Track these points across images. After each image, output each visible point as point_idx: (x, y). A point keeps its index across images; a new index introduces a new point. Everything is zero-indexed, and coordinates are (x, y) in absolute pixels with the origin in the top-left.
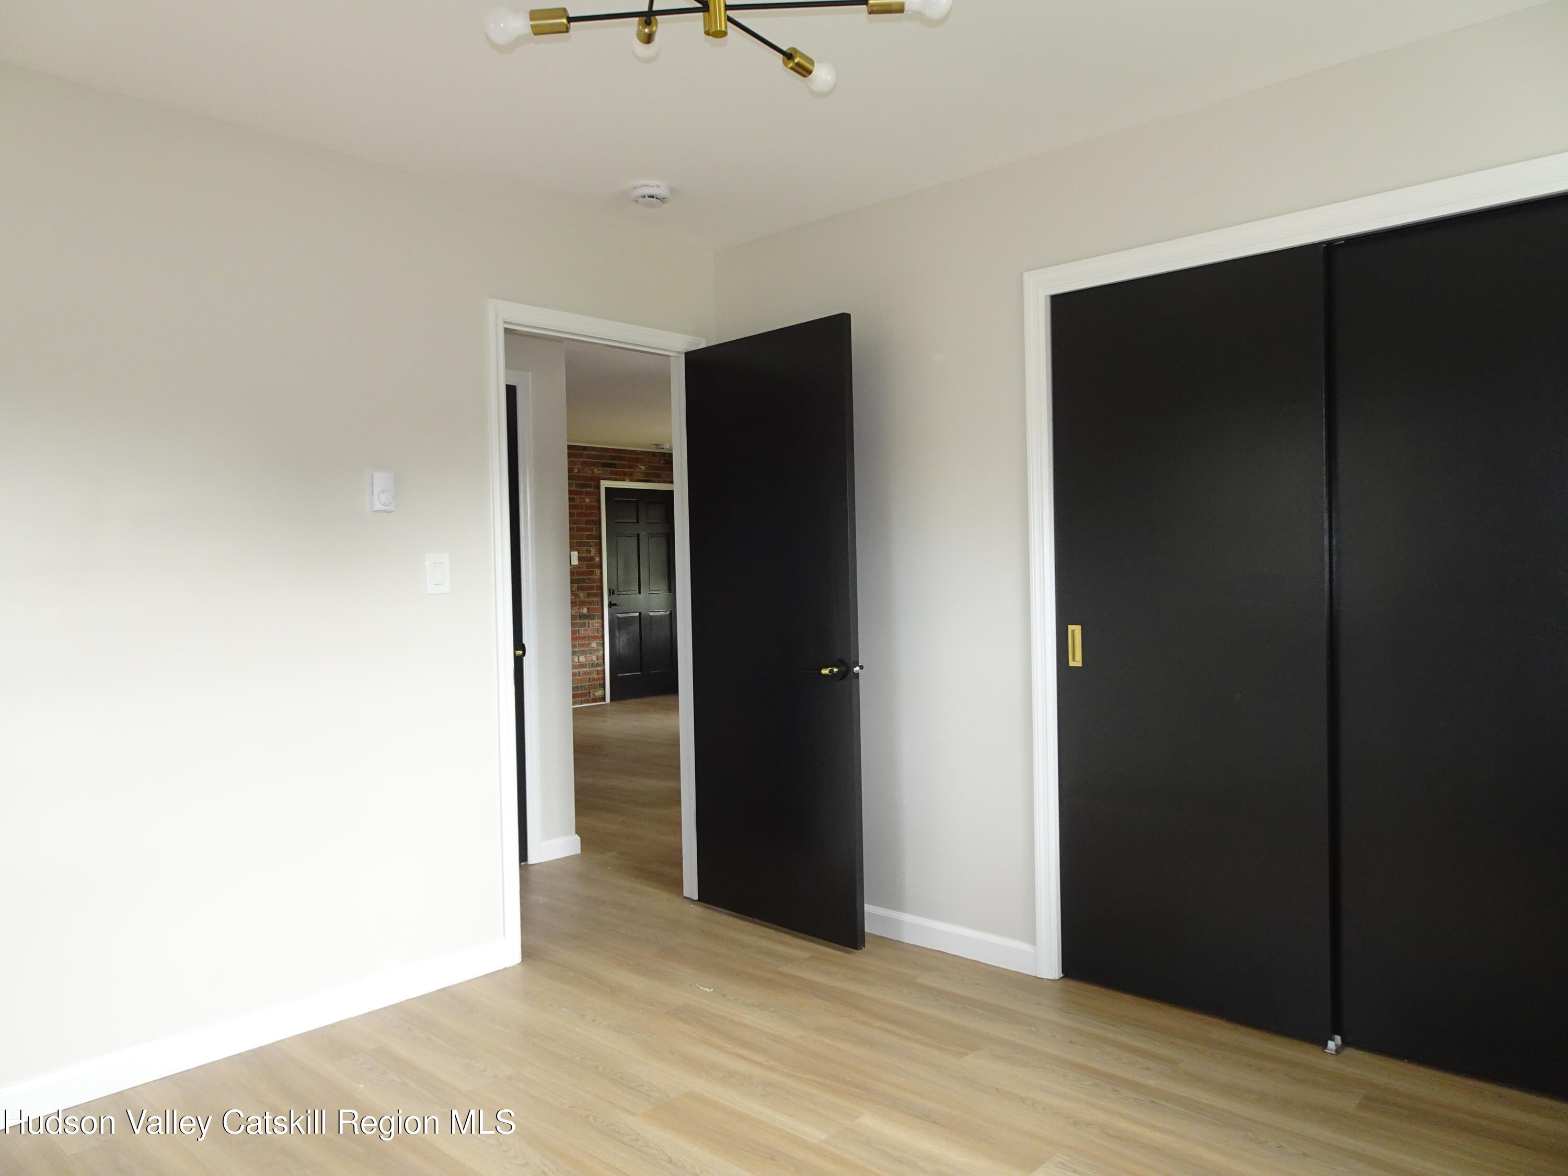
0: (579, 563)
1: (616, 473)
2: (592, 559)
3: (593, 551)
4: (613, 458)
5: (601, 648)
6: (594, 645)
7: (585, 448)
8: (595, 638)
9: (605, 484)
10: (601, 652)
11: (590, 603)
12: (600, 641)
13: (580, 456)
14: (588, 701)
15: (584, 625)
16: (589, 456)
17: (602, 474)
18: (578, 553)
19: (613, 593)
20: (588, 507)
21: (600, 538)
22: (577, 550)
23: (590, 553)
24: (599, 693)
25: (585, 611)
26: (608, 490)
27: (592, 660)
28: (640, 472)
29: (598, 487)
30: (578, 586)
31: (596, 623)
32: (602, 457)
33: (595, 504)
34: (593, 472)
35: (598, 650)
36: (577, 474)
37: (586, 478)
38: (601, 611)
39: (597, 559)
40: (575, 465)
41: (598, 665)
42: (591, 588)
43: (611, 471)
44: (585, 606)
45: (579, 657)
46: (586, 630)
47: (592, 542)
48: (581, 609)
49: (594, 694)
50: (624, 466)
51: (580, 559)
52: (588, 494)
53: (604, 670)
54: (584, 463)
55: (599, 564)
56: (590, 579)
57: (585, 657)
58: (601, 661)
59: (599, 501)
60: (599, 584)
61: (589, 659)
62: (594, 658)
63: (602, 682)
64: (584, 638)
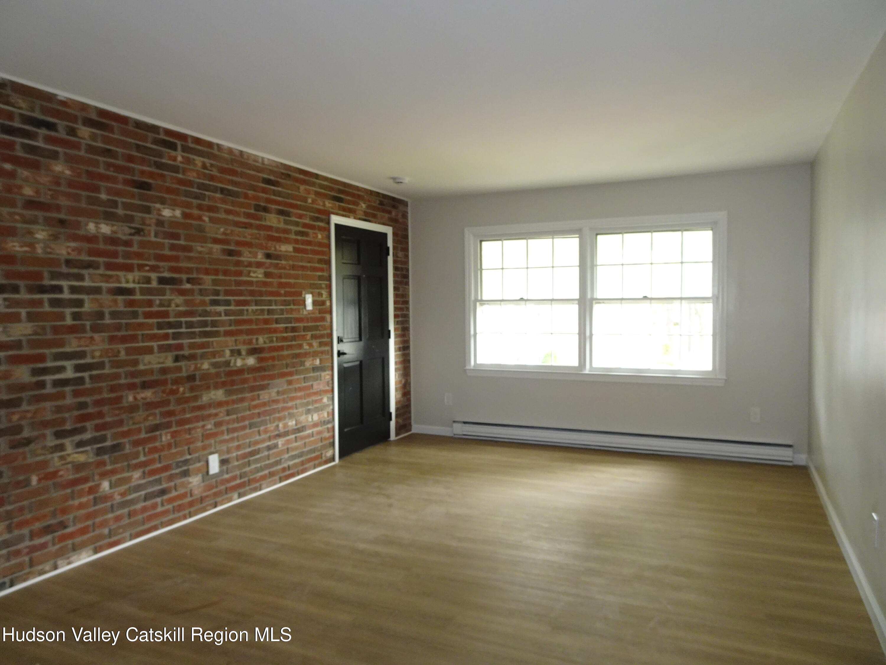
0: (313, 308)
1: (344, 209)
2: (323, 303)
3: (324, 293)
4: (340, 191)
5: (331, 403)
6: (325, 400)
7: (317, 176)
8: (325, 392)
9: (336, 219)
10: (331, 407)
11: (322, 353)
12: (330, 396)
13: (313, 184)
14: (320, 465)
15: (316, 379)
16: (322, 186)
17: (332, 208)
18: (313, 296)
19: (342, 341)
20: (320, 244)
21: (329, 279)
22: (312, 293)
23: (322, 296)
24: (329, 454)
25: (317, 362)
26: (337, 226)
27: (324, 417)
28: (362, 211)
29: (328, 223)
30: (312, 335)
31: (326, 375)
32: (331, 189)
33: (325, 241)
34: (324, 205)
35: (328, 405)
36: (311, 205)
37: (319, 211)
38: (330, 361)
39: (328, 303)
40: (309, 193)
41: (329, 422)
42: (322, 336)
43: (339, 206)
44: (317, 356)
45: (312, 416)
46: (319, 384)
47: (324, 284)
48: (315, 361)
49: (325, 456)
50: (349, 202)
51: (314, 303)
52: (320, 229)
53: (333, 428)
54: (317, 194)
55: (330, 309)
56: (322, 326)
57: (318, 414)
58: (331, 417)
59: (329, 237)
60: (329, 331)
61: (321, 416)
62: (326, 415)
63: (331, 440)
64: (316, 393)
